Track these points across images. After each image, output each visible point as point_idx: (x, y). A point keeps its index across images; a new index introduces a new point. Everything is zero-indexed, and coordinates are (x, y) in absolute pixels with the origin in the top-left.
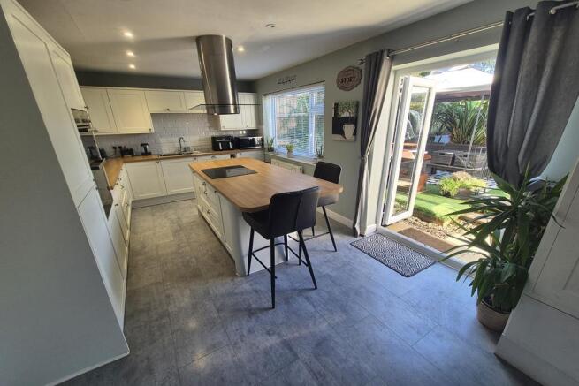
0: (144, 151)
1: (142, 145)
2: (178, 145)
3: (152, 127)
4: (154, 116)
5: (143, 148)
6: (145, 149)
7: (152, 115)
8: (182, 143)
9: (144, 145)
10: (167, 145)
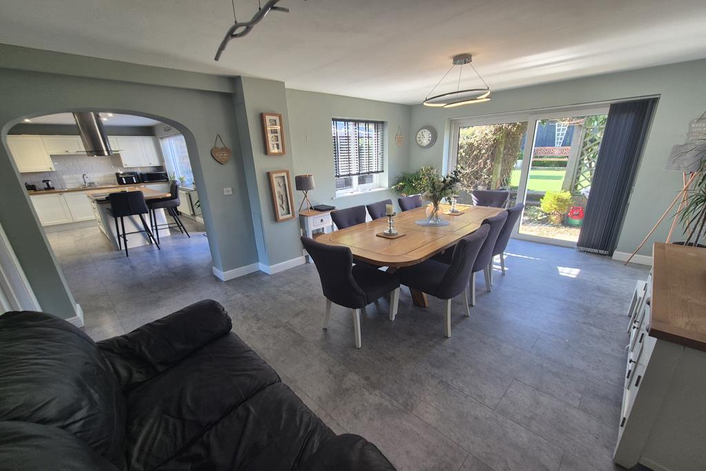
0: (46, 187)
1: (44, 181)
2: (82, 180)
3: (52, 166)
4: (53, 157)
5: (45, 183)
6: (48, 184)
7: (51, 156)
8: (86, 180)
9: (46, 181)
10: (70, 181)
